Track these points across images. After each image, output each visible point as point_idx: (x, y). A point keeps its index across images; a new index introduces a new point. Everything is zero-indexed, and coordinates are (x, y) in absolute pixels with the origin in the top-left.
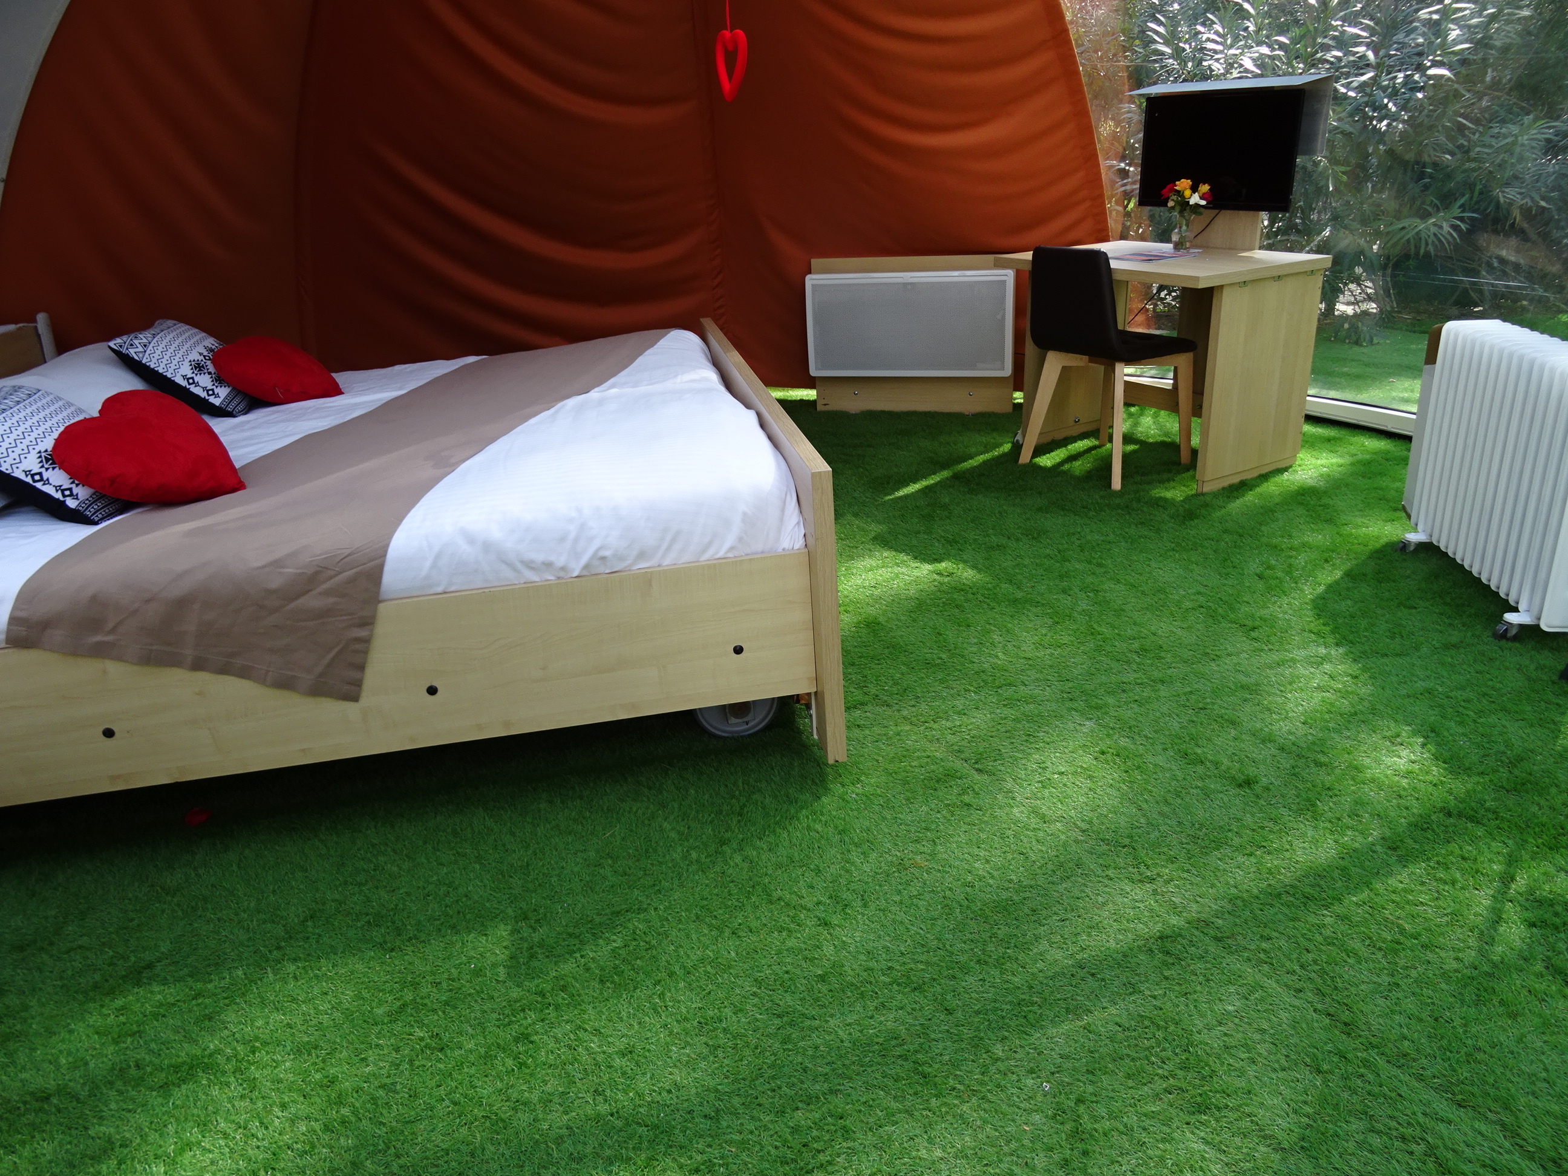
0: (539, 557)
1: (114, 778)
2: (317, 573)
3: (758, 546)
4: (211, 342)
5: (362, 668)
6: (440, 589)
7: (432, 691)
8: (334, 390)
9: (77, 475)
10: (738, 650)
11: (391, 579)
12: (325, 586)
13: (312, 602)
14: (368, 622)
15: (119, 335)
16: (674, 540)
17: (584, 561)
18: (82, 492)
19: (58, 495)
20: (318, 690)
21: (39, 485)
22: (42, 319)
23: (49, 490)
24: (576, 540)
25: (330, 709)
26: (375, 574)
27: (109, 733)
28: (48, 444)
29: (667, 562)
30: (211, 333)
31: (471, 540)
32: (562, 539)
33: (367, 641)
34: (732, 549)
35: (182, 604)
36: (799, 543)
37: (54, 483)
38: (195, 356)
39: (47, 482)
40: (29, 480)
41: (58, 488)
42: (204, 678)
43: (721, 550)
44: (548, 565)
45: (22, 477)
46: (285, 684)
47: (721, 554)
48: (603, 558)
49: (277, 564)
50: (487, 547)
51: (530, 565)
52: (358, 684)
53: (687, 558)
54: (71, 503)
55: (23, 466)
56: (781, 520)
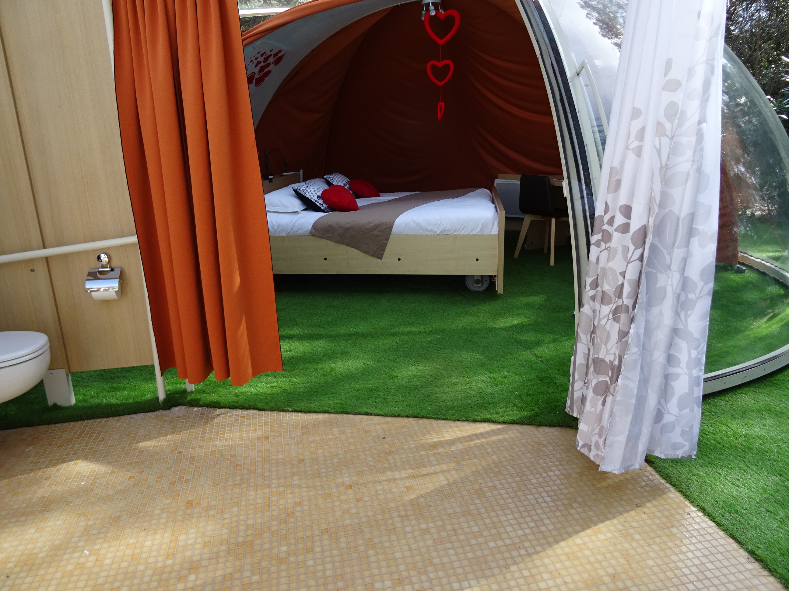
0: (430, 228)
1: (324, 271)
2: (378, 226)
3: (485, 233)
4: (347, 179)
5: (384, 251)
6: (405, 233)
7: (399, 259)
8: (379, 196)
9: (325, 202)
10: (477, 260)
11: (395, 230)
12: (379, 229)
13: (376, 233)
14: (387, 239)
15: (327, 175)
16: (464, 228)
17: (441, 230)
18: (325, 206)
19: (320, 206)
20: (374, 255)
21: (316, 203)
22: (301, 171)
23: (318, 204)
24: (439, 225)
25: (375, 260)
26: (391, 228)
27: (325, 259)
28: (319, 194)
29: (461, 234)
30: (348, 177)
31: (414, 222)
32: (436, 224)
33: (386, 244)
34: (478, 232)
35: (348, 229)
36: (496, 233)
37: (320, 202)
38: (344, 182)
39: (318, 202)
40: (314, 201)
41: (320, 204)
42: (349, 248)
43: (475, 232)
44: (432, 230)
45: (313, 200)
46: (366, 252)
47: (475, 233)
48: (445, 230)
49: (370, 223)
50: (418, 224)
51: (427, 230)
52: (382, 255)
53: (466, 233)
54: (322, 208)
55: (314, 198)
56: (493, 227)
